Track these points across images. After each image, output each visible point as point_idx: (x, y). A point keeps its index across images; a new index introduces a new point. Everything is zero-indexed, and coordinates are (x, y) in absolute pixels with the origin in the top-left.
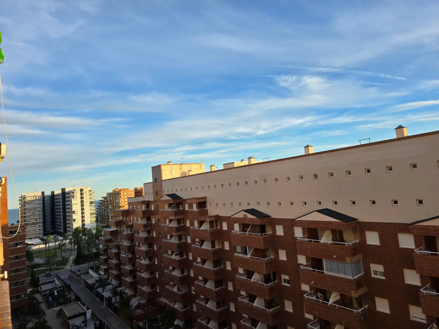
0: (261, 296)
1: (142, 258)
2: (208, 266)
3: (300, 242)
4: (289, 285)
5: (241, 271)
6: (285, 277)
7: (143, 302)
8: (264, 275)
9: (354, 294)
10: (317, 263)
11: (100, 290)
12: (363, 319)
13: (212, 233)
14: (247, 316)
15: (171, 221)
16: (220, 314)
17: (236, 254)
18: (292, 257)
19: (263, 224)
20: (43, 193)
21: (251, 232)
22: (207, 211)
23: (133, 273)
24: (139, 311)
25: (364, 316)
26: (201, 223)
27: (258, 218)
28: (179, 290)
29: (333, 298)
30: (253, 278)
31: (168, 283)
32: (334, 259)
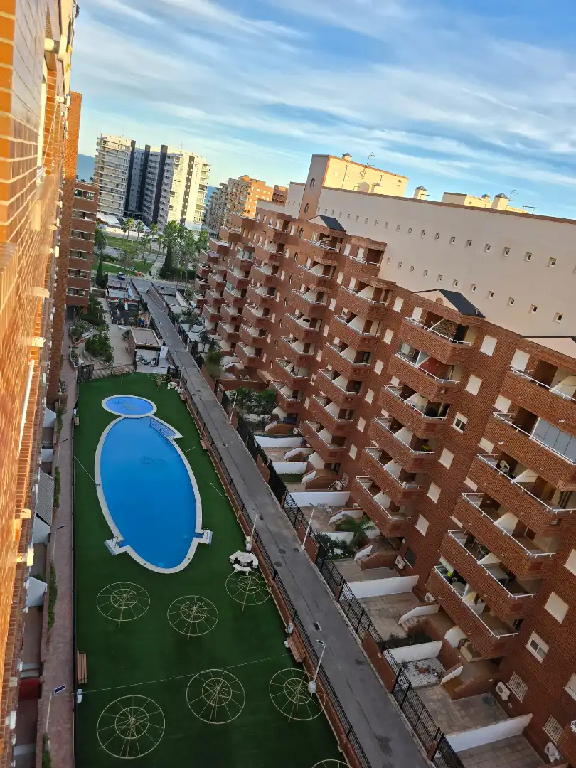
0: (410, 429)
1: (254, 305)
2: (348, 355)
3: (515, 378)
4: (461, 431)
5: (395, 382)
6: (460, 417)
7: (240, 366)
8: (429, 402)
9: (561, 486)
10: (525, 420)
11: (185, 327)
12: (555, 522)
13: (372, 308)
14: (377, 445)
15: (315, 264)
16: (340, 427)
17: (397, 355)
18: (489, 392)
19: (464, 325)
20: (133, 143)
21: (437, 329)
22: (379, 269)
23: (236, 321)
24: (231, 377)
25: (560, 520)
26: (361, 286)
27: (460, 310)
28: (293, 370)
29: (524, 477)
30: (409, 399)
31: (281, 357)
32: (558, 424)
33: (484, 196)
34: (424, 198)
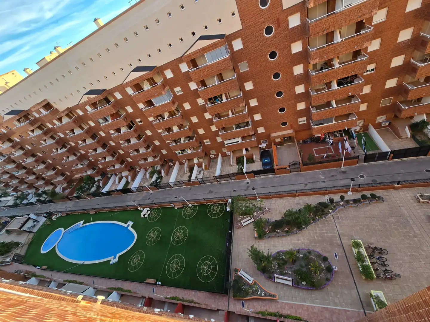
0: (132, 137)
1: (36, 166)
2: (89, 141)
3: (134, 96)
4: (143, 123)
5: (112, 132)
6: (138, 120)
7: (65, 185)
8: (126, 126)
9: (174, 108)
10: (150, 103)
11: (25, 202)
12: (182, 117)
13: (74, 122)
14: (132, 151)
15: (33, 131)
16: (117, 159)
17: (101, 125)
18: (135, 107)
19: (105, 97)
21: (100, 106)
22: (56, 109)
23: (39, 177)
24: (67, 191)
25: (182, 115)
26: (60, 120)
27: (98, 95)
28: (82, 165)
29: (166, 115)
30: (121, 131)
31: (72, 166)
32: (156, 96)
33: (51, 53)
34: (32, 72)
